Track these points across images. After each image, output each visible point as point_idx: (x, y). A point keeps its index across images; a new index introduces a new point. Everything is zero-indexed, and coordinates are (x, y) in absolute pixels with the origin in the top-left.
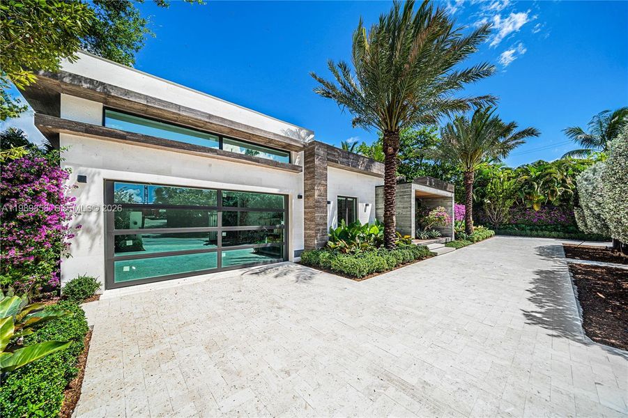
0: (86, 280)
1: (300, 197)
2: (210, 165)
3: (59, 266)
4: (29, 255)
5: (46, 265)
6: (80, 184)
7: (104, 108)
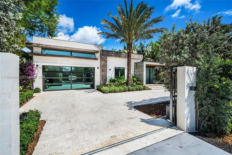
0: (38, 88)
1: (98, 68)
2: (68, 60)
3: (33, 85)
4: (27, 82)
5: (30, 84)
6: (37, 67)
7: (42, 49)
